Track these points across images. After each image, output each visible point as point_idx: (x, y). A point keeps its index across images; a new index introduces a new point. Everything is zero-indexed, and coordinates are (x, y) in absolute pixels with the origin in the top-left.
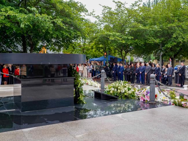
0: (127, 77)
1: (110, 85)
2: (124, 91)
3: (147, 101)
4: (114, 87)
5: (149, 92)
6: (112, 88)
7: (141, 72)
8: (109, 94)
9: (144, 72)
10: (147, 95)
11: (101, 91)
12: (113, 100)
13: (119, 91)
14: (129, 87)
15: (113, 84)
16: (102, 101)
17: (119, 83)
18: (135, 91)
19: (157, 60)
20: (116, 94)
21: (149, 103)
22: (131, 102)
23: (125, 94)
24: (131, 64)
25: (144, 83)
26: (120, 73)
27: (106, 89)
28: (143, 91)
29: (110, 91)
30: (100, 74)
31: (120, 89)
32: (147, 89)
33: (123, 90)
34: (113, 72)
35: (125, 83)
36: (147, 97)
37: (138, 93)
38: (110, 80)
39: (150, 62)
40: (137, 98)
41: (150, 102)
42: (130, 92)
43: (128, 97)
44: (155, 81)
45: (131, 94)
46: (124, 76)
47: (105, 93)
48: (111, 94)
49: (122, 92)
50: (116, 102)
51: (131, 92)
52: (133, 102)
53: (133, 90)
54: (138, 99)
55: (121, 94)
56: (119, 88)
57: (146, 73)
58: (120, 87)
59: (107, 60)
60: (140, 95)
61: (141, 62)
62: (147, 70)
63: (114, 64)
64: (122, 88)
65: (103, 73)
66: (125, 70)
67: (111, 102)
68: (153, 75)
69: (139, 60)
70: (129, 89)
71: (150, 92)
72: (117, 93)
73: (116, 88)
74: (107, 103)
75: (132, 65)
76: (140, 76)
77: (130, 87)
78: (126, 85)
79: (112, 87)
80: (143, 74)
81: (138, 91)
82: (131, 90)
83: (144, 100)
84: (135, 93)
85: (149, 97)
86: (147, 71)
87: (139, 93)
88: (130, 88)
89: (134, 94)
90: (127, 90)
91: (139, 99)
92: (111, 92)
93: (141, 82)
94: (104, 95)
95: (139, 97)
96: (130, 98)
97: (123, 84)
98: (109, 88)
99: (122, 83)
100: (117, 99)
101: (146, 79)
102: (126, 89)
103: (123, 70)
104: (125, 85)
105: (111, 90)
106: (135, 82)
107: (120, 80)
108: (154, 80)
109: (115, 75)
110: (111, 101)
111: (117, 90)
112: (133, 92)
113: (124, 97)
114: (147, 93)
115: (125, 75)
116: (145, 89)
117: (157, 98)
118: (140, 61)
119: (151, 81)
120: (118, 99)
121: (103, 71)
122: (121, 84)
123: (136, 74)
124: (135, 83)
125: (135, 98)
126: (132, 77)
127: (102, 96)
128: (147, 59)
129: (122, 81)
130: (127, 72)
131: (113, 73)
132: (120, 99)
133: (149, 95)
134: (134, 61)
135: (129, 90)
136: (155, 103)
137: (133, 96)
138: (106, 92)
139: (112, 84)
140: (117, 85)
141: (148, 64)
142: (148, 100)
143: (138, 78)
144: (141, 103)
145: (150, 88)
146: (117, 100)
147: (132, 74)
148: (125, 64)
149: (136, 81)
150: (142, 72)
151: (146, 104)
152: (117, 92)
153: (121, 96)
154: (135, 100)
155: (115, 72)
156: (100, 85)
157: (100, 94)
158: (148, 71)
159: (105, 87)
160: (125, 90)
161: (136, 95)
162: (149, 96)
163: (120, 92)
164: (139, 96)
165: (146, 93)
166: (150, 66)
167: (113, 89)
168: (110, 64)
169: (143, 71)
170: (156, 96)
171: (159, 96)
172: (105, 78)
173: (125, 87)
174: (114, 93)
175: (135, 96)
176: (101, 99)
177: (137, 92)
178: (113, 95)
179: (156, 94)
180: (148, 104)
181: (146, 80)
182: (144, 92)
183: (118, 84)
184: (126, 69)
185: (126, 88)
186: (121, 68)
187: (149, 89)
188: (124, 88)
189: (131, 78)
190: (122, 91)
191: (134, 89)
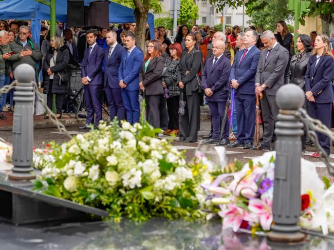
0: (161, 106)
1: (64, 146)
2: (137, 181)
3: (260, 227)
4: (83, 159)
5: (268, 182)
6: (72, 163)
7: (235, 83)
8: (58, 197)
9: (249, 81)
10: (258, 196)
11: (11, 178)
12: (78, 224)
13: (111, 178)
14: (164, 155)
15: (81, 141)
16: (19, 230)
17: (115, 138)
18: (199, 178)
19: (320, 20)
20: (93, 196)
21: (270, 240)
22: (175, 236)
23: (146, 194)
24: (180, 38)
25: (251, 139)
26: (122, 84)
27: (40, 169)
28: (237, 176)
29: (61, 179)
30: (10, 87)
31: (115, 168)
32: (260, 165)
33: (133, 171)
34: (87, 79)
35: (145, 133)
36: (260, 207)
37: (214, 188)
38: (69, 127)
39: (280, 28)
40: (209, 217)
41: (272, 235)
42: (171, 183)
43: (160, 211)
44: (301, 125)
45: (176, 195)
46: (143, 103)
47: (36, 191)
48: (66, 195)
49: (125, 184)
50: (93, 236)
51: (179, 185)
52: (188, 235)
53: (188, 174)
54: (211, 220)
55: (120, 195)
56: (112, 160)
57: (259, 88)
58: (118, 156)
59: (48, 16)
60: (224, 196)
61: (236, 28)
62: (265, 69)
63: (91, 38)
64: (128, 162)
65: (23, 80)
66: (150, 71)
67: (65, 237)
68: (291, 91)
69: (229, 19)
70: (166, 168)
71: (277, 179)
72: (99, 190)
73: (96, 162)
74: (48, 241)
75: (189, 41)
76: (231, 101)
77: (171, 159)
78: (148, 143)
79: (74, 156)
80: (246, 90)
81: (215, 175)
82: (178, 170)
83: (244, 224)
84: (197, 189)
85: (268, 209)
86: (265, 74)
87: (220, 186)
88: (171, 164)
89: (193, 194)
90: (158, 174)
91: (218, 220)
92: (69, 184)
93: (232, 136)
94: (28, 200)
95: (216, 207)
96: (172, 212)
97: (132, 143)
98: (59, 163)
99: (130, 136)
100: (98, 219)
101: (258, 121)
102: (151, 166)
103: (136, 68)
104: (146, 148)
105: (69, 172)
106: (199, 133)
107: (119, 119)
108: (297, 119)
109: (94, 99)
110: (70, 232)
111: (102, 174)
112: (189, 185)
113: (141, 211)
114: (262, 185)
115: (147, 98)
116: (251, 166)
117: (310, 210)
118: (234, 23)
119: (284, 123)
120: (107, 222)
121: (25, 69)
122: (125, 141)
123: (208, 91)
124: (200, 141)
125: (196, 213)
126: (186, 108)
127: (17, 206)
128: (266, 9)
129: (126, 125)
130: (160, 78)
131: (86, 87)
132: (118, 219)
133: (269, 195)
134: (199, 22)
135: (164, 174)
136: (299, 236)
137: (186, 204)
138: (40, 185)
139: (73, 140)
140: (103, 144)
141: (269, 35)
142: (267, 223)
143: (218, 114)
144: (226, 239)
145: (277, 162)
146: (102, 228)
147: (189, 93)
148: (148, 38)
149: (206, 128)
150: (242, 78)
151: (255, 242)
152: (99, 186)
153: (123, 206)
154: (196, 223)
155: (97, 81)
156: (10, 148)
157: (10, 194)
158: (272, 76)
159: (37, 160)
160: (146, 170)
161: (201, 198)
162: (270, 201)
163: (120, 186)
164: (216, 200)
165: (255, 187)
166: (283, 49)
167: (80, 168)
168: (68, 35)
169: (248, 73)
170: (306, 201)
171: (319, 201)
172: (41, 110)
173: (147, 155)
174: (83, 191)
175: (195, 206)
176: (11, 224)
177: (207, 180)
178: (78, 203)
179: (303, 192)
180: (264, 245)
181: (262, 124)
182: (242, 179)
183: (106, 140)
184: (156, 62)
185: (148, 162)
186: (124, 59)
187: (272, 165)
188: (138, 160)
189: (182, 111)
190: (125, 177)
191: (195, 167)
